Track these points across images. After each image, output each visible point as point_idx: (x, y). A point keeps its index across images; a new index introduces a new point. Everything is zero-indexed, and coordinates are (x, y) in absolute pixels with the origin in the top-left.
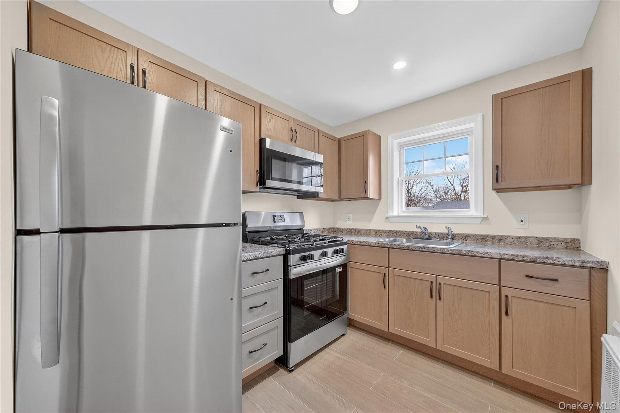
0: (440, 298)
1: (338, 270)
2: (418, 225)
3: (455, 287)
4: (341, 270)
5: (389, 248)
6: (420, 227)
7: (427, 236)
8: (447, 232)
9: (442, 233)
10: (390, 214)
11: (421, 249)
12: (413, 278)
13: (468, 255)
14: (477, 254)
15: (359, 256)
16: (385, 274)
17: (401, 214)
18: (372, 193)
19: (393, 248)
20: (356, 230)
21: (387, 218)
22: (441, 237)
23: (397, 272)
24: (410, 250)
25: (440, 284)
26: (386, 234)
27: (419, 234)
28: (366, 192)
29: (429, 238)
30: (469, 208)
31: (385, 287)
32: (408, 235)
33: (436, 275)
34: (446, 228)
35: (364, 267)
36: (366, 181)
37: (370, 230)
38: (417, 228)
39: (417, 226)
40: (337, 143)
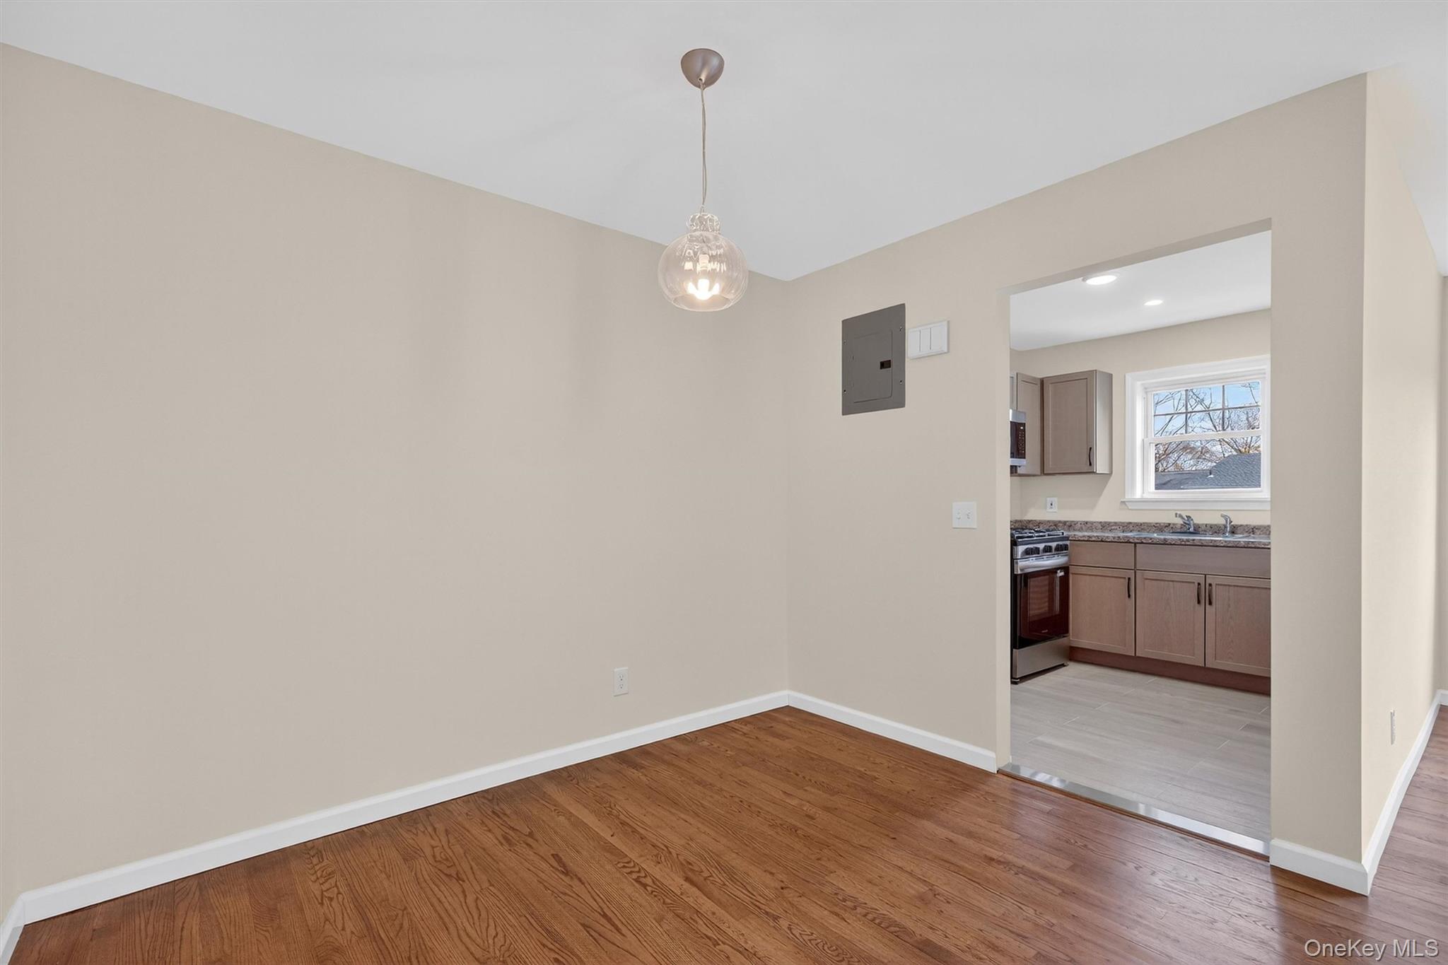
0: (1210, 603)
1: (1060, 574)
2: (1178, 512)
3: (1231, 588)
4: (1062, 574)
5: (1135, 544)
6: (1181, 516)
7: (1192, 530)
8: (1224, 522)
9: (1216, 525)
10: (1128, 497)
11: (1183, 543)
12: (1173, 581)
13: (1247, 546)
14: (1258, 546)
15: (1086, 556)
16: (1129, 579)
17: (1147, 496)
18: (1101, 466)
19: (1142, 543)
20: (1065, 523)
21: (1123, 502)
22: (1216, 530)
23: (1149, 575)
24: (1168, 544)
25: (1210, 585)
26: (1121, 527)
27: (1179, 526)
28: (1090, 464)
29: (1196, 532)
30: (1260, 486)
31: (1129, 596)
32: (1160, 528)
33: (1205, 575)
34: (1222, 516)
35: (1095, 571)
36: (1091, 449)
37: (1092, 523)
38: (1176, 516)
39: (1176, 514)
40: (1038, 388)
